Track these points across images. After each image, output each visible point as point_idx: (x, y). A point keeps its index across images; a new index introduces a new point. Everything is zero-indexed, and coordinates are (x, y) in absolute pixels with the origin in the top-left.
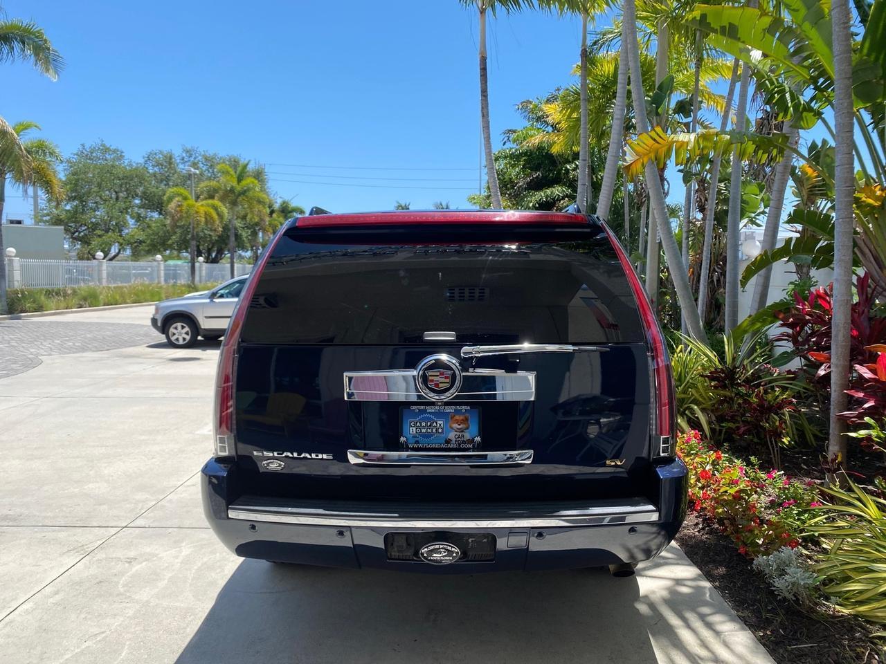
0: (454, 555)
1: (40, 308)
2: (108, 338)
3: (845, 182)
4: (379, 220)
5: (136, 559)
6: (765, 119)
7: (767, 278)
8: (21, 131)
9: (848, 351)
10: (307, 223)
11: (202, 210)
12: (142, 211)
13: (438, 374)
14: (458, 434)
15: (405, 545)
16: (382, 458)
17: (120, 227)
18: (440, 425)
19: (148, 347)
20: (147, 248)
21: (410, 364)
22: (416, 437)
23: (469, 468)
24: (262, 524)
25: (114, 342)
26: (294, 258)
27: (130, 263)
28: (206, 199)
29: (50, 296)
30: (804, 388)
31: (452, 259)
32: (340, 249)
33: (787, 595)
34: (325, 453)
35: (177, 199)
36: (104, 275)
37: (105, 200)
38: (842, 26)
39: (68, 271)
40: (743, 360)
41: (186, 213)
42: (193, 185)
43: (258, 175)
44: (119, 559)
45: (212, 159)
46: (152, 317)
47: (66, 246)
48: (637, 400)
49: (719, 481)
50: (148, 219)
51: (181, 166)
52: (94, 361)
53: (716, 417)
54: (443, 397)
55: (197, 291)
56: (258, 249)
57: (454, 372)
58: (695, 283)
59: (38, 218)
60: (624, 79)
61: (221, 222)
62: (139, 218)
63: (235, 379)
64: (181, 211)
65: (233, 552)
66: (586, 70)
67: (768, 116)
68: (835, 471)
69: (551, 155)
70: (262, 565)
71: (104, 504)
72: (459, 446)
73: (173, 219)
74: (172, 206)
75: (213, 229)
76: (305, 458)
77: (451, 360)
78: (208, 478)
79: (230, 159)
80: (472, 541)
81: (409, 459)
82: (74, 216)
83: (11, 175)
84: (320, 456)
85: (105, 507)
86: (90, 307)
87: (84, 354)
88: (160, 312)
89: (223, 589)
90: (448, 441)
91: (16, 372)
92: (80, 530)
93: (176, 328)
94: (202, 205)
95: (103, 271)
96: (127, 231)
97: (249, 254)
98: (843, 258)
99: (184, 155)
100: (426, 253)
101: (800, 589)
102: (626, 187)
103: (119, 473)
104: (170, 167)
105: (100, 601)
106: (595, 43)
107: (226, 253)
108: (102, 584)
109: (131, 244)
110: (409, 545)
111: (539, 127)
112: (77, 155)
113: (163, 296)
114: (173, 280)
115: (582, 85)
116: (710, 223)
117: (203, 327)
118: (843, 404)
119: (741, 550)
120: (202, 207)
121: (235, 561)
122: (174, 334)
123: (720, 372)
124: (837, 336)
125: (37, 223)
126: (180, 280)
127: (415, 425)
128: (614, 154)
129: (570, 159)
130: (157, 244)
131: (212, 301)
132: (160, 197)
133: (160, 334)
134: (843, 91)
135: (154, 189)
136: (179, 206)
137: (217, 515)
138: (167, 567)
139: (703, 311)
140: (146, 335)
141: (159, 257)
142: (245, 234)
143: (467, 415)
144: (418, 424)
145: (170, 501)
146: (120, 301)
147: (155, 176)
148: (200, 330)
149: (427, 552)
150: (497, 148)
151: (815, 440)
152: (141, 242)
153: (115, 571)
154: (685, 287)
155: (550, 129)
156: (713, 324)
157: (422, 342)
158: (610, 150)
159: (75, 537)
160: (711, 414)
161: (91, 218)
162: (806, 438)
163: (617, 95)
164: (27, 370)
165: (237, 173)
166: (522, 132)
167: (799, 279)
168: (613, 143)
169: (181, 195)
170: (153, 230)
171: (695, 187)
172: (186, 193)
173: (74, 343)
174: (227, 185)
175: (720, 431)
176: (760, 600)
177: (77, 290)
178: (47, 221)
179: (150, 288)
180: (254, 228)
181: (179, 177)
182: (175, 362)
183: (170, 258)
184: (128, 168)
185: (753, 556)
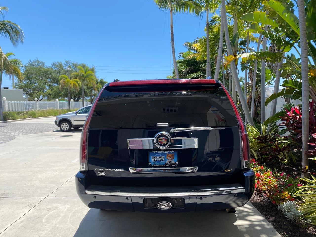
0: (170, 206)
1: (14, 119)
2: (39, 129)
3: (305, 68)
4: (139, 83)
5: (51, 209)
6: (272, 47)
7: (276, 103)
8: (8, 56)
9: (308, 129)
10: (113, 85)
11: (72, 83)
12: (51, 84)
13: (162, 139)
14: (170, 161)
16: (141, 170)
17: (43, 89)
18: (163, 158)
19: (53, 132)
20: (53, 97)
21: (151, 135)
22: (154, 162)
24: (98, 196)
25: (41, 130)
27: (47, 102)
28: (74, 79)
29: (18, 114)
30: (291, 142)
31: (164, 97)
32: (123, 94)
33: (291, 219)
34: (121, 169)
35: (63, 79)
36: (38, 106)
37: (38, 80)
38: (302, 12)
39: (25, 105)
40: (269, 133)
41: (67, 84)
42: (69, 74)
43: (93, 70)
44: (44, 209)
45: (76, 64)
46: (55, 121)
47: (24, 96)
48: (234, 147)
49: (263, 177)
50: (53, 86)
51: (65, 67)
52: (34, 137)
53: (260, 153)
54: (164, 147)
55: (70, 111)
56: (92, 96)
57: (168, 138)
58: (249, 105)
59: (14, 87)
60: (222, 34)
61: (79, 87)
62: (50, 86)
63: (88, 142)
64: (65, 83)
65: (87, 206)
66: (208, 31)
67: (274, 46)
69: (196, 61)
70: (97, 210)
72: (170, 165)
73: (62, 86)
74: (62, 82)
75: (77, 89)
76: (114, 171)
77: (167, 134)
78: (78, 179)
79: (82, 64)
80: (176, 201)
81: (151, 170)
82: (27, 86)
83: (5, 72)
84: (119, 170)
85: (39, 190)
86: (33, 118)
87: (31, 135)
88: (58, 119)
90: (166, 164)
91: (7, 141)
92: (30, 199)
93: (64, 125)
94: (72, 81)
95: (37, 105)
96: (46, 91)
97: (89, 98)
98: (305, 95)
99: (66, 63)
100: (155, 95)
101: (296, 217)
102: (223, 72)
103: (44, 177)
104: (61, 68)
105: (38, 225)
106: (211, 21)
107: (81, 98)
108: (39, 218)
109: (47, 95)
110: (152, 202)
111: (191, 51)
112: (28, 64)
113: (59, 113)
114: (62, 107)
115: (207, 36)
116: (254, 84)
117: (73, 124)
118: (307, 148)
119: (273, 202)
121: (87, 209)
122: (63, 127)
123: (261, 137)
124: (304, 123)
125: (13, 88)
126: (64, 108)
127: (154, 158)
128: (219, 60)
129: (203, 62)
130: (56, 95)
131: (76, 115)
132: (57, 78)
133: (58, 127)
134: (303, 35)
135: (55, 76)
136: (64, 81)
137: (81, 192)
138: (62, 212)
139: (253, 115)
140: (53, 127)
141: (57, 100)
142: (88, 91)
143: (173, 154)
144: (155, 157)
145: (63, 187)
146: (43, 115)
147: (55, 71)
149: (159, 205)
150: (177, 59)
151: (297, 162)
152: (51, 94)
153: (43, 213)
154: (246, 107)
155: (196, 52)
156: (256, 120)
157: (156, 127)
158: (218, 59)
159: (28, 201)
160: (258, 152)
161: (33, 86)
162: (293, 161)
163: (220, 39)
164: (10, 141)
165: (85, 70)
166: (185, 53)
167: (287, 104)
168: (219, 56)
169: (65, 77)
170: (55, 90)
171: (248, 71)
172: (66, 77)
173: (27, 131)
174: (81, 74)
175: (262, 159)
176: (281, 221)
177: (28, 112)
178: (17, 88)
179: (54, 111)
180: (91, 89)
181: (64, 71)
182: (63, 137)
183: (61, 100)
184: (46, 68)
185: (278, 204)
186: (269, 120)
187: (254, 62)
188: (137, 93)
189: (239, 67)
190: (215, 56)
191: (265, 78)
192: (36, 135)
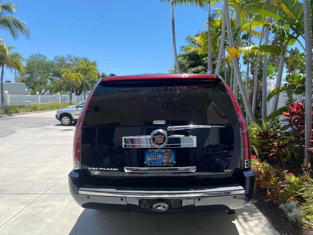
0: (166, 208)
1: (17, 112)
2: (40, 123)
3: (310, 62)
4: (136, 78)
5: (46, 206)
6: (275, 41)
7: (277, 98)
8: (9, 49)
9: (311, 125)
10: (108, 79)
12: (53, 77)
13: (159, 137)
14: (167, 160)
15: (147, 203)
16: (137, 170)
17: (45, 83)
18: (160, 157)
19: (54, 125)
20: (55, 90)
21: (148, 133)
22: (151, 162)
23: (171, 173)
24: (91, 196)
25: (42, 124)
26: (105, 93)
27: (49, 95)
28: (75, 72)
29: (20, 108)
32: (122, 89)
33: (293, 219)
34: (115, 168)
35: (65, 73)
36: (39, 100)
37: (40, 74)
38: (307, 4)
41: (68, 77)
42: (71, 68)
43: (94, 64)
44: (40, 207)
45: (77, 58)
46: (56, 115)
47: (26, 90)
50: (55, 80)
51: (66, 61)
52: (35, 131)
53: (261, 150)
54: (161, 146)
55: (72, 105)
57: (165, 137)
58: (250, 100)
60: (224, 27)
61: (81, 81)
62: (51, 79)
63: (81, 139)
64: (66, 77)
65: (81, 206)
66: (210, 24)
67: (276, 39)
68: (308, 170)
69: (198, 55)
71: (36, 185)
73: (63, 80)
74: (63, 76)
75: (78, 83)
76: (108, 170)
77: (164, 132)
78: (71, 178)
79: (84, 58)
80: (173, 202)
81: (148, 170)
82: (29, 79)
83: (6, 65)
84: (114, 169)
85: (36, 186)
86: (34, 111)
87: (32, 129)
88: (59, 113)
89: (78, 218)
90: (163, 163)
91: (7, 135)
92: (25, 195)
93: (64, 119)
95: (39, 98)
96: (47, 84)
98: (309, 90)
99: (67, 57)
100: (154, 90)
101: (298, 218)
102: (225, 66)
103: (42, 173)
104: (63, 61)
105: (32, 223)
106: (213, 15)
107: (83, 91)
108: (33, 216)
109: (49, 89)
110: (148, 203)
111: (193, 45)
113: (60, 107)
114: (64, 101)
115: (209, 30)
116: (256, 78)
118: (309, 145)
119: (275, 202)
120: (74, 75)
121: (83, 209)
122: (64, 121)
123: (262, 133)
124: (307, 119)
125: (16, 82)
126: (66, 101)
128: (221, 54)
129: (204, 56)
130: (59, 89)
131: (77, 109)
132: (59, 72)
133: (59, 121)
134: (308, 28)
135: (57, 69)
136: (66, 75)
137: (75, 192)
138: (58, 210)
139: (254, 110)
140: (54, 121)
141: (59, 93)
142: (90, 85)
143: (170, 153)
144: (151, 156)
145: (60, 184)
146: (45, 109)
147: (57, 65)
148: (73, 119)
149: (155, 207)
150: (178, 53)
151: (298, 158)
152: (53, 88)
153: (38, 211)
154: (247, 102)
155: (197, 46)
156: (258, 115)
157: (153, 125)
158: (219, 52)
159: (24, 198)
160: (259, 149)
161: (35, 80)
162: (294, 157)
163: (222, 33)
164: (11, 135)
165: (87, 63)
166: (187, 47)
167: (289, 99)
168: (221, 50)
169: (66, 71)
170: (56, 84)
171: (250, 65)
172: (68, 71)
173: (28, 125)
174: (83, 68)
175: (263, 155)
176: (282, 221)
177: (30, 106)
178: (20, 81)
179: (56, 104)
180: (92, 83)
181: (66, 65)
182: (64, 131)
183: (63, 94)
184: (48, 62)
185: (279, 204)
186: (271, 116)
187: (256, 56)
188: (135, 88)
189: (241, 61)
190: (217, 50)
191: (267, 72)
192: (37, 129)
